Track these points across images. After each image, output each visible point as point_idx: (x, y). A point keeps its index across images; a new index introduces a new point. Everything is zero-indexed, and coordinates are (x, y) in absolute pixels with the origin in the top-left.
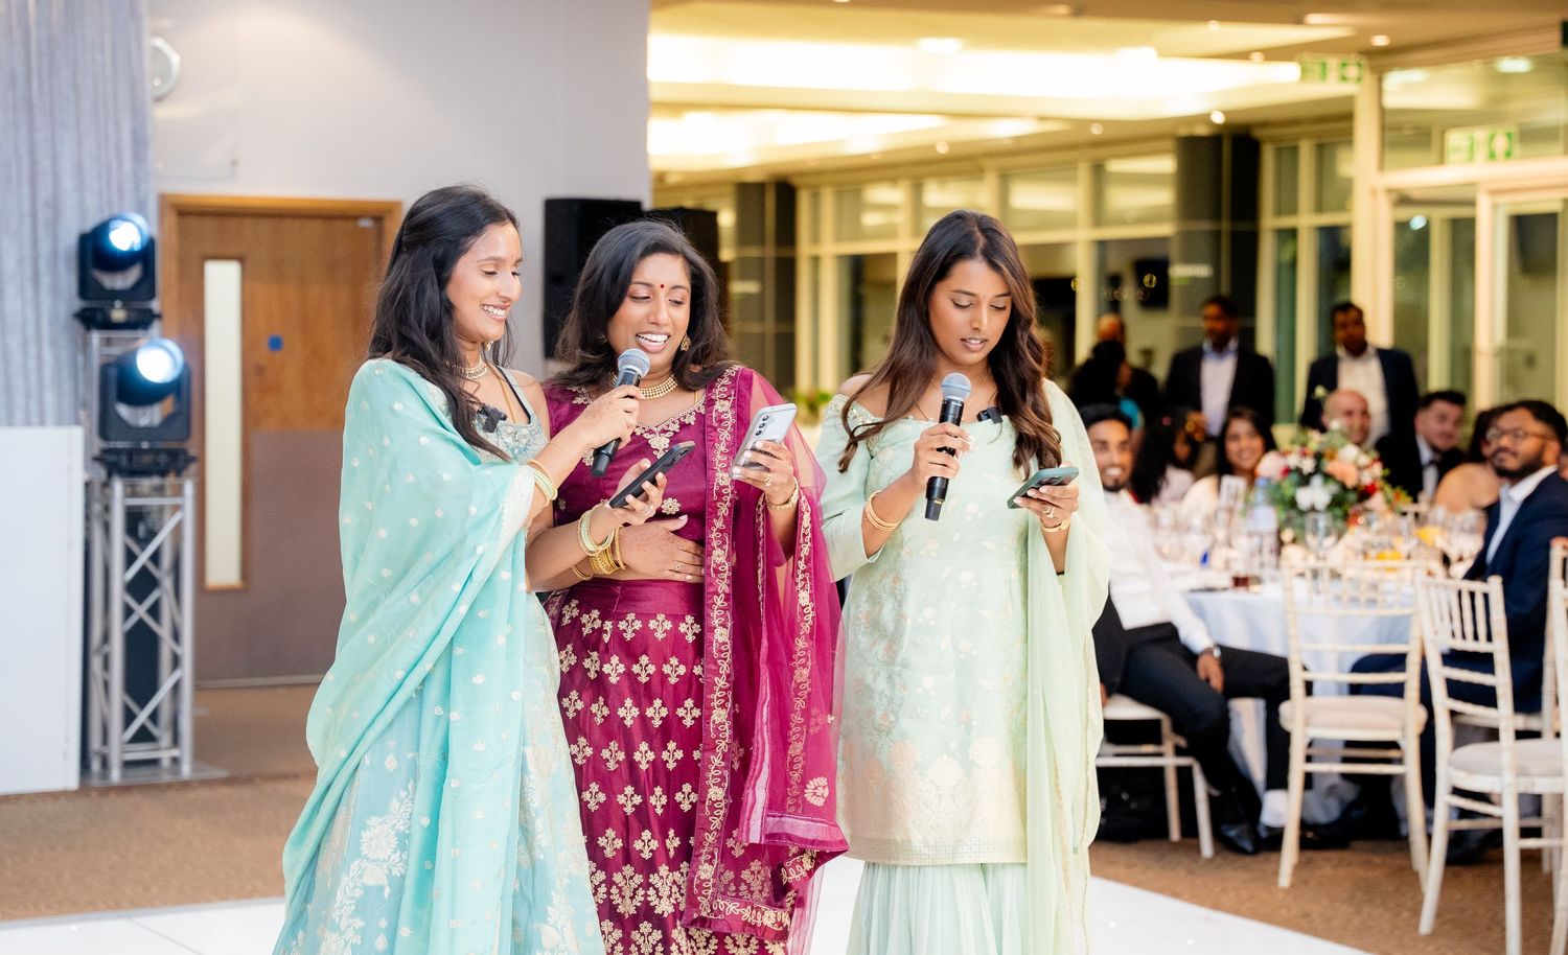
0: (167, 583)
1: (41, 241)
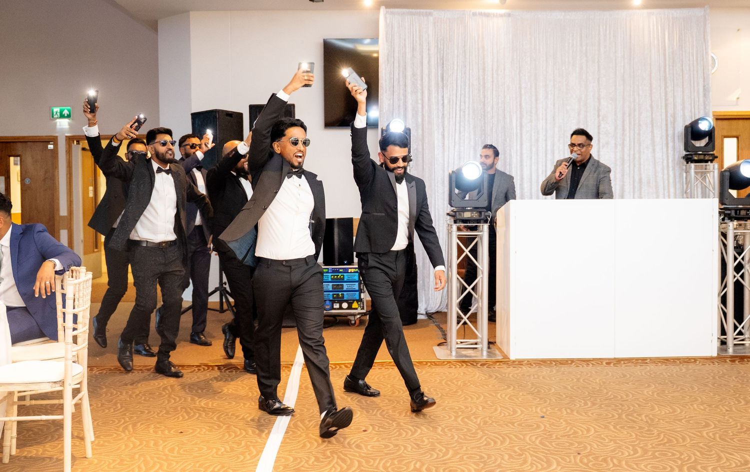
0: (747, 266)
1: (669, 130)
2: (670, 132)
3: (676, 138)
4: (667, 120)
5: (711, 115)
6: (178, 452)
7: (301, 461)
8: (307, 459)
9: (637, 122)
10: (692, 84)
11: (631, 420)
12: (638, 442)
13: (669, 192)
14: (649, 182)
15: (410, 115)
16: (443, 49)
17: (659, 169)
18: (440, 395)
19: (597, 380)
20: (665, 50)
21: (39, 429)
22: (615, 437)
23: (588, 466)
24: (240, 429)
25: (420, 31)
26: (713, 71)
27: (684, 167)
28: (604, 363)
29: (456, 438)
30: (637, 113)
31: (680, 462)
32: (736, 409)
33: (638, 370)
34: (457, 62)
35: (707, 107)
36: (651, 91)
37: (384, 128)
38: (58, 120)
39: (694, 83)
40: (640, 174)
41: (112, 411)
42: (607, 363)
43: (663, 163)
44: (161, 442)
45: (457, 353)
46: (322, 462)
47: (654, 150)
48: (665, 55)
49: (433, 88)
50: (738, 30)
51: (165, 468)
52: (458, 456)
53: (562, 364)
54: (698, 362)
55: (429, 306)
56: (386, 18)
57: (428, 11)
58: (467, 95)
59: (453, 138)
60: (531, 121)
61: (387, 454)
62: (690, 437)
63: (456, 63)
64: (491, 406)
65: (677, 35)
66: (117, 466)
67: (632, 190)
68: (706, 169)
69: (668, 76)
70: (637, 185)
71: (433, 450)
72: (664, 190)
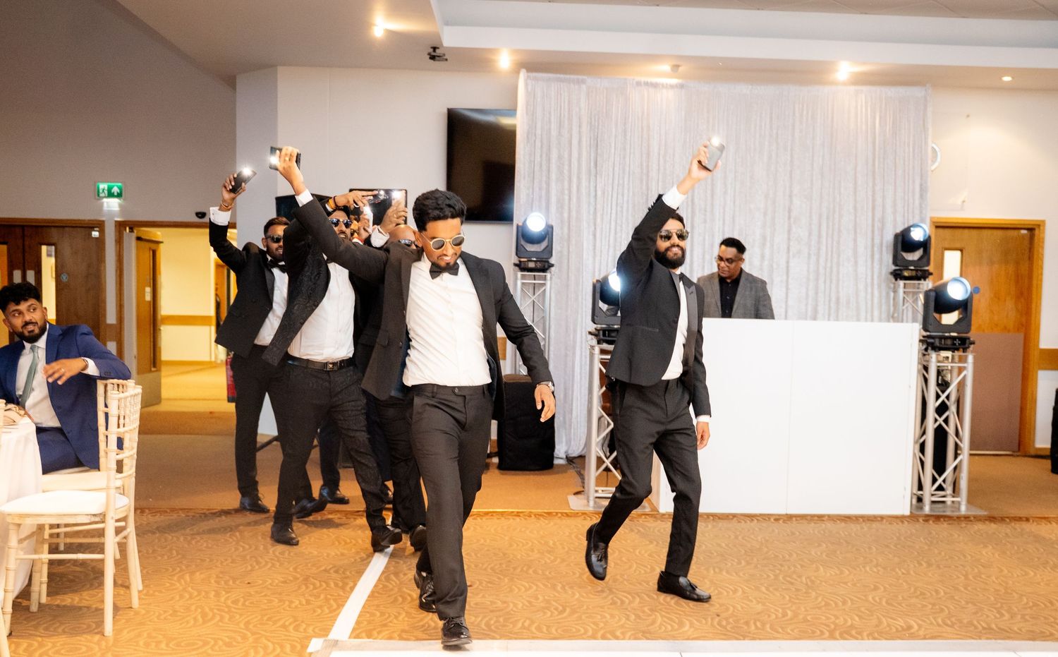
0: (953, 408)
1: (875, 238)
2: (877, 241)
3: (884, 249)
4: (873, 226)
5: (928, 221)
6: (244, 605)
7: (390, 616)
8: (397, 614)
9: (837, 226)
10: (906, 182)
11: (788, 581)
12: (790, 605)
13: (872, 316)
14: (848, 302)
15: (553, 209)
16: (598, 125)
17: (861, 287)
18: (567, 549)
19: (759, 538)
20: (874, 139)
21: (74, 576)
22: (766, 598)
23: (726, 629)
24: (320, 581)
25: (569, 101)
26: (933, 168)
27: (892, 286)
28: (772, 520)
29: (577, 596)
30: (837, 216)
31: (833, 626)
32: (914, 572)
33: (811, 528)
34: (615, 144)
35: (924, 212)
36: (855, 189)
37: (520, 224)
38: (105, 200)
39: (908, 181)
40: (838, 292)
41: (166, 557)
42: (775, 520)
43: (866, 279)
44: (224, 593)
45: (595, 502)
46: (415, 618)
47: (856, 262)
48: (874, 143)
49: (584, 177)
50: (968, 116)
51: (226, 620)
52: (576, 615)
53: (722, 519)
54: (885, 520)
55: (571, 448)
56: (526, 85)
57: (580, 77)
58: (626, 186)
59: (607, 239)
60: (705, 221)
61: (492, 611)
62: (851, 600)
63: (613, 145)
64: (626, 563)
65: (890, 118)
66: (169, 617)
67: (827, 311)
68: (918, 288)
69: (877, 170)
70: (833, 305)
71: (547, 608)
72: (866, 312)
